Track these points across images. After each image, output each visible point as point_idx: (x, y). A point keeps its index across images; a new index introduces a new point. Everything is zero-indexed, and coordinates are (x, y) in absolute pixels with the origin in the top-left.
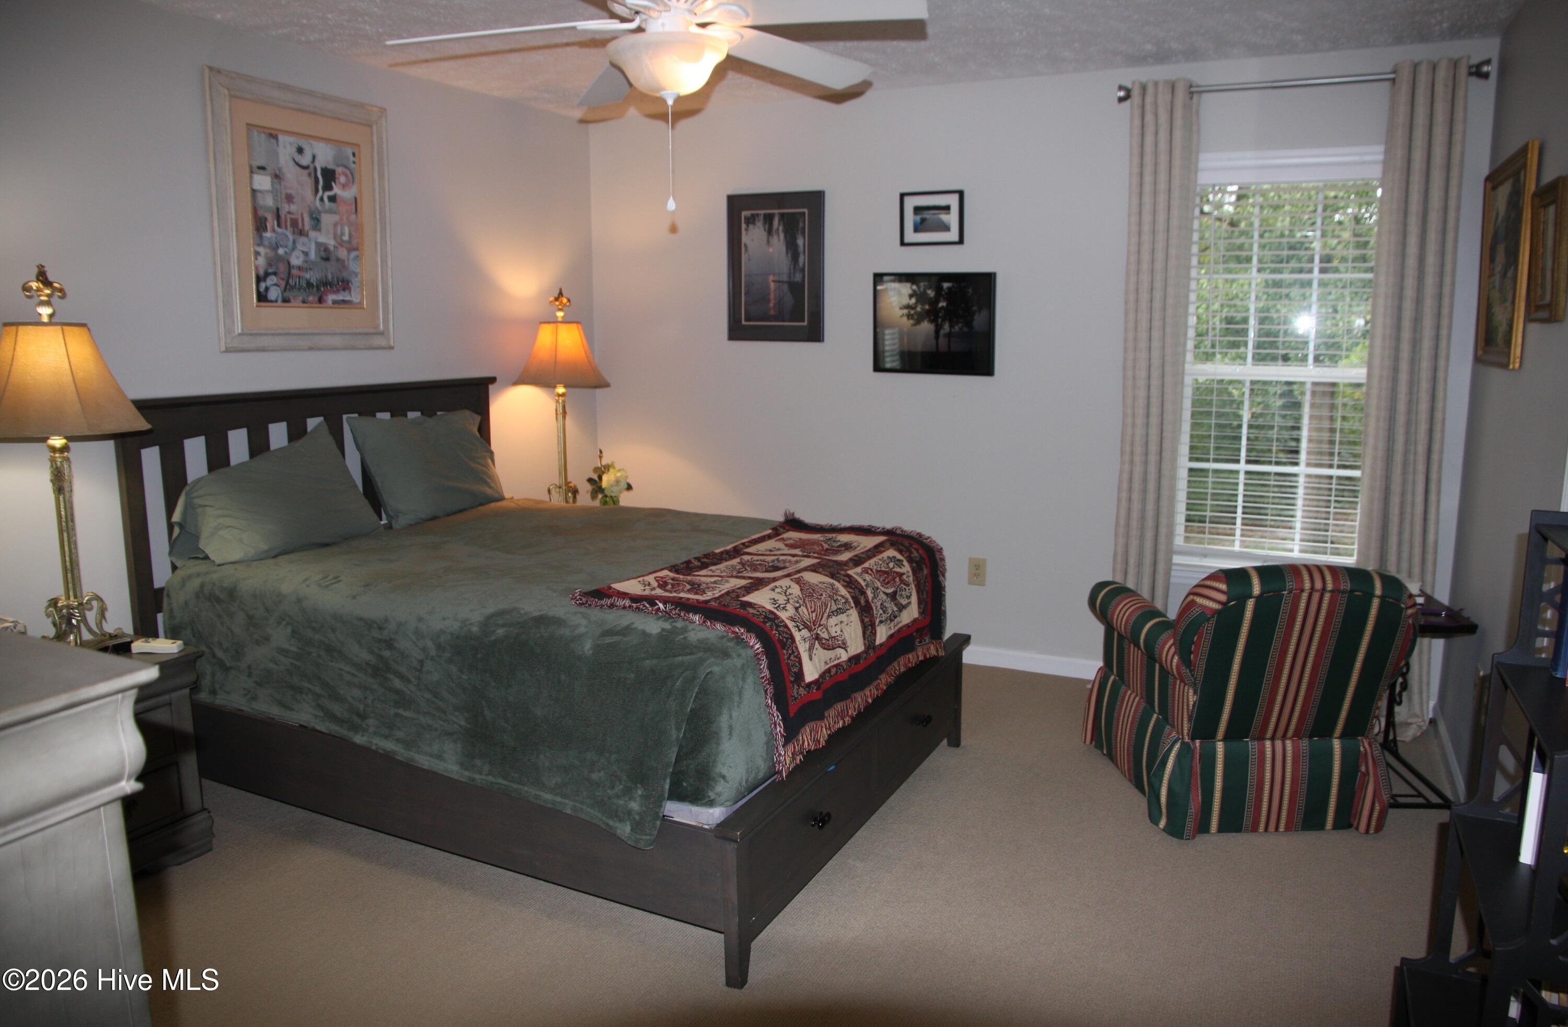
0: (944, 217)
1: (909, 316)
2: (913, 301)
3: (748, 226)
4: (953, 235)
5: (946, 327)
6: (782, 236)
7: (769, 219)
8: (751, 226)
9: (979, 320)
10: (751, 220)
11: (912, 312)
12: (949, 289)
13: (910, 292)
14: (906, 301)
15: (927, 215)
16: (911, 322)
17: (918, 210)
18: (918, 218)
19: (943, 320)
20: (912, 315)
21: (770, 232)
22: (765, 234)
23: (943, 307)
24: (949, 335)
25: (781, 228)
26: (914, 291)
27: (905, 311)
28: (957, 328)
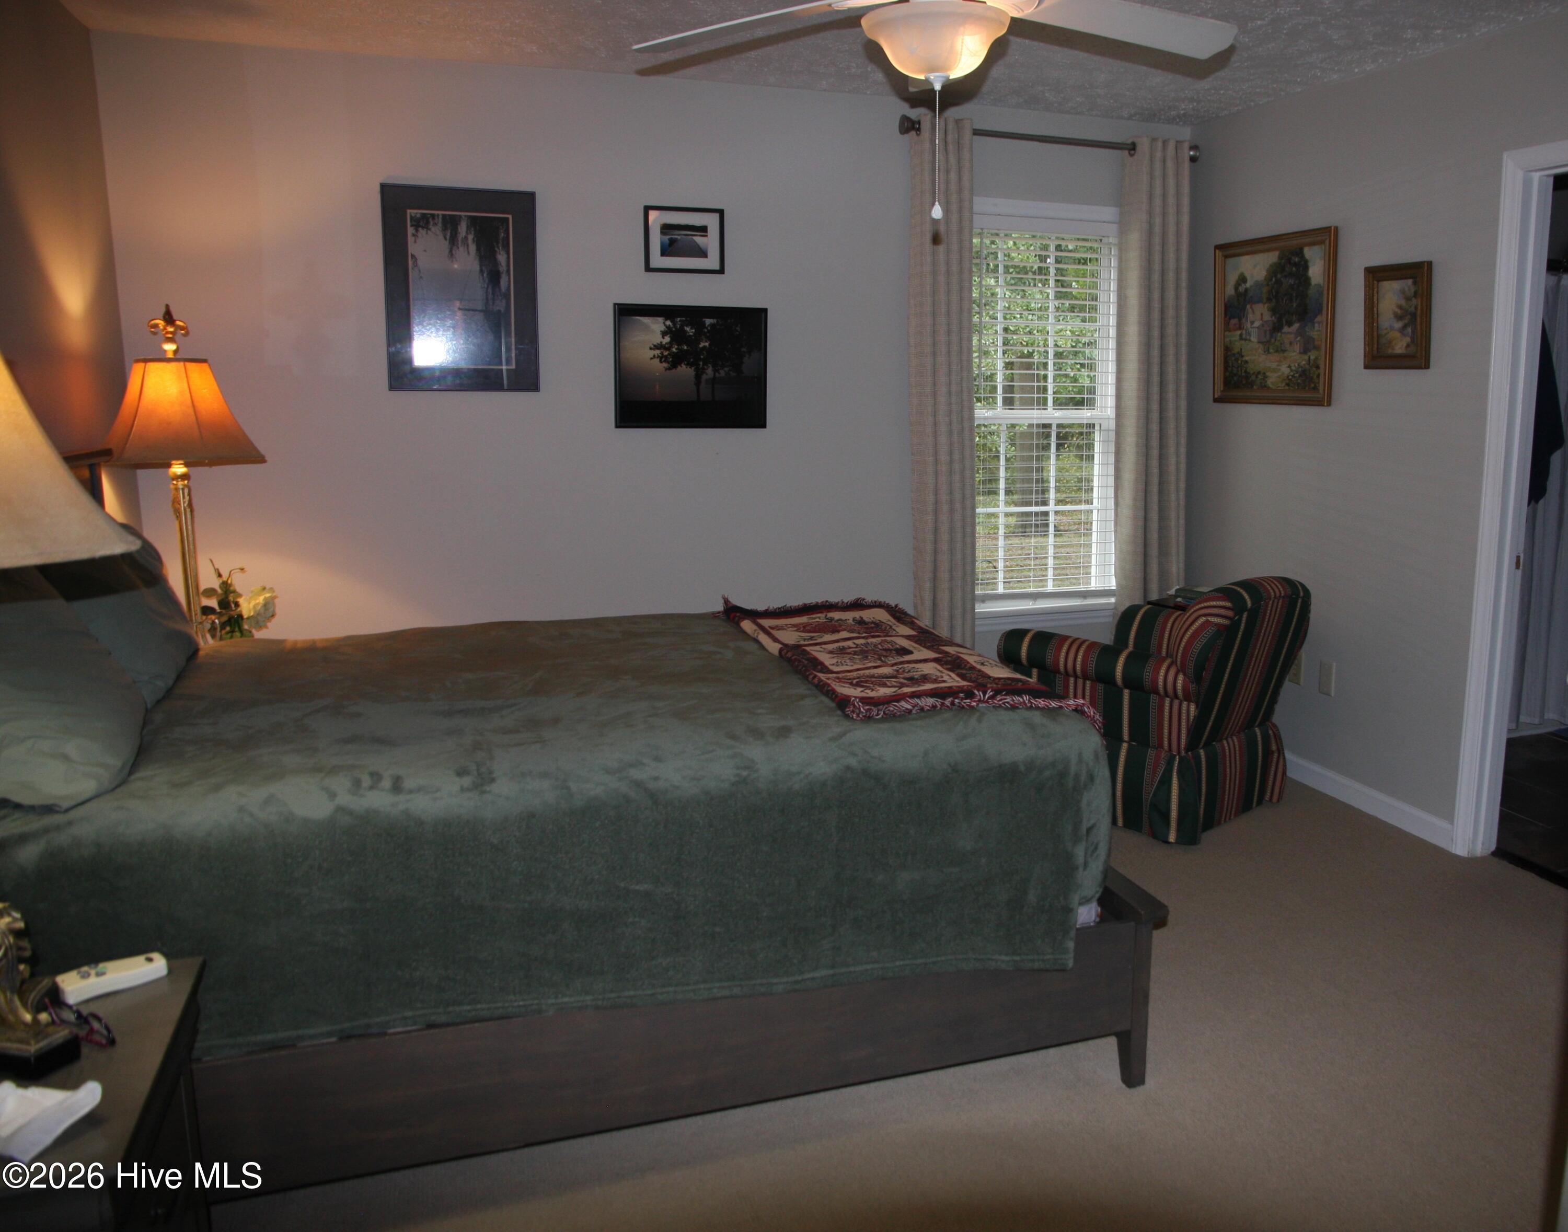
0: (699, 240)
1: (662, 358)
2: (667, 339)
3: (417, 231)
4: (712, 262)
5: (710, 371)
6: (473, 248)
7: (451, 224)
8: (422, 232)
9: (748, 363)
10: (422, 223)
11: (666, 353)
12: (712, 325)
13: (663, 328)
14: (658, 339)
15: (678, 235)
16: (665, 365)
17: (666, 228)
18: (666, 238)
19: (705, 363)
20: (666, 357)
21: (453, 241)
22: (445, 245)
23: (705, 347)
24: (713, 381)
25: (471, 237)
26: (668, 327)
27: (658, 352)
28: (722, 373)
